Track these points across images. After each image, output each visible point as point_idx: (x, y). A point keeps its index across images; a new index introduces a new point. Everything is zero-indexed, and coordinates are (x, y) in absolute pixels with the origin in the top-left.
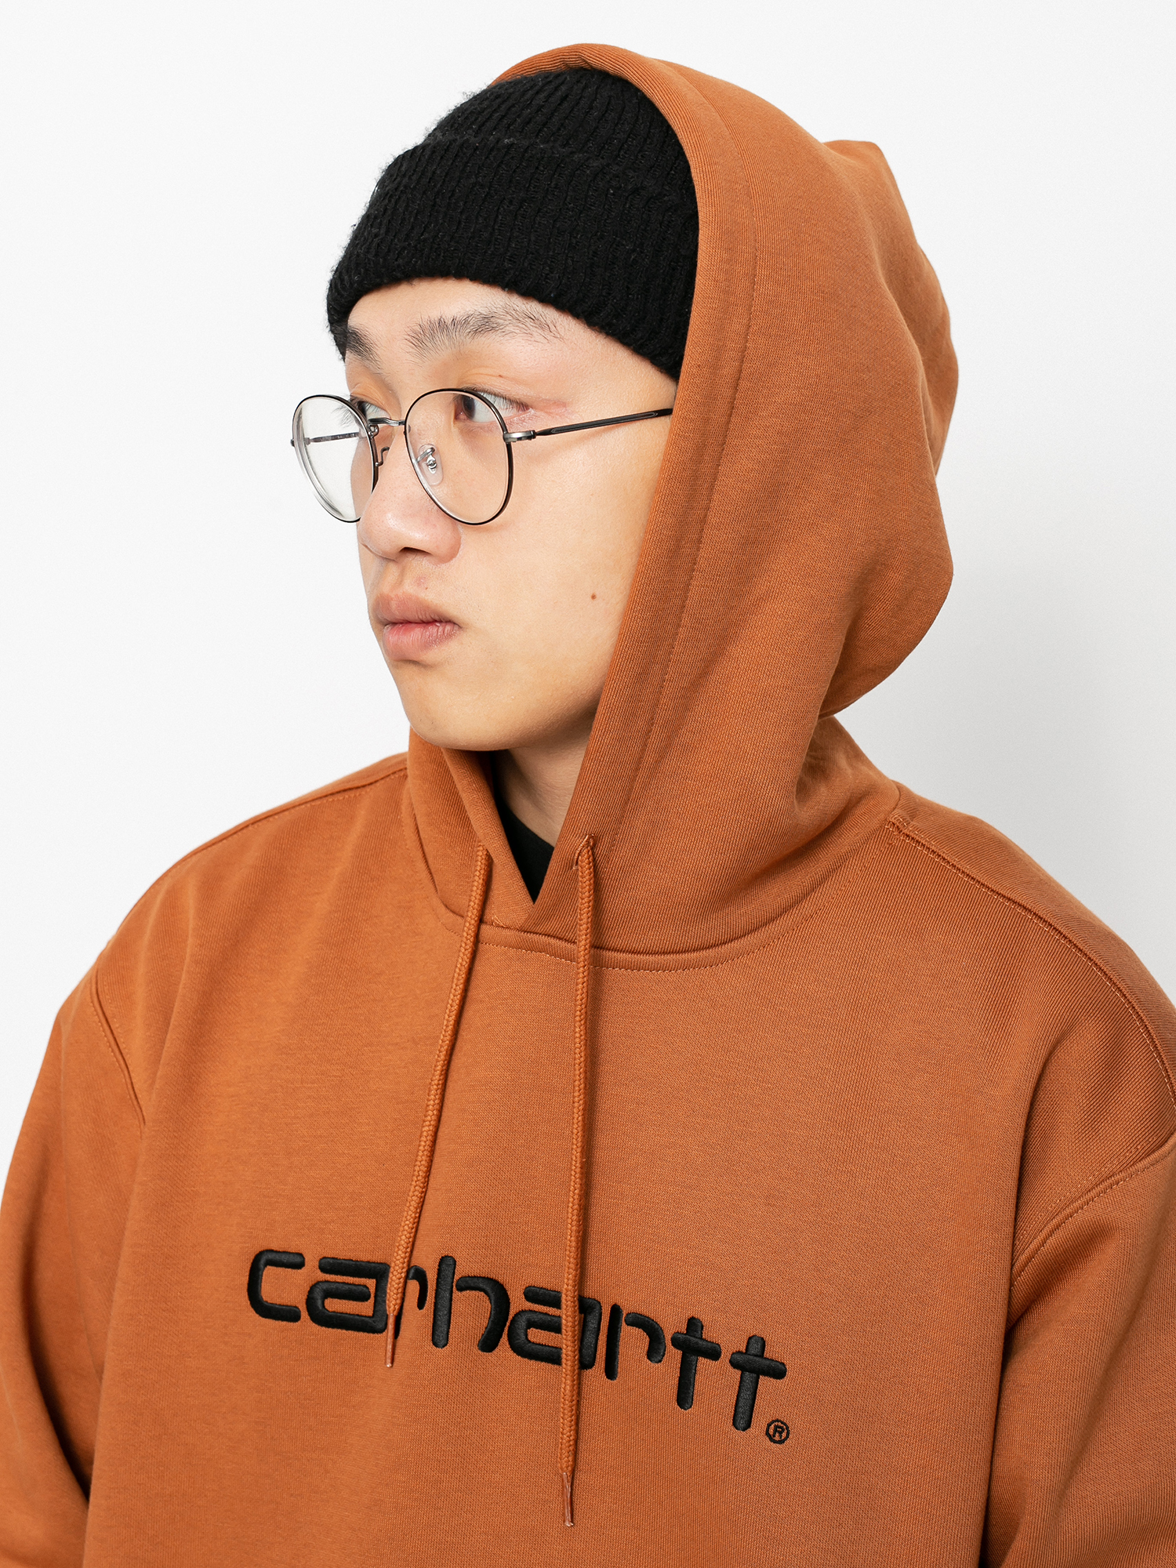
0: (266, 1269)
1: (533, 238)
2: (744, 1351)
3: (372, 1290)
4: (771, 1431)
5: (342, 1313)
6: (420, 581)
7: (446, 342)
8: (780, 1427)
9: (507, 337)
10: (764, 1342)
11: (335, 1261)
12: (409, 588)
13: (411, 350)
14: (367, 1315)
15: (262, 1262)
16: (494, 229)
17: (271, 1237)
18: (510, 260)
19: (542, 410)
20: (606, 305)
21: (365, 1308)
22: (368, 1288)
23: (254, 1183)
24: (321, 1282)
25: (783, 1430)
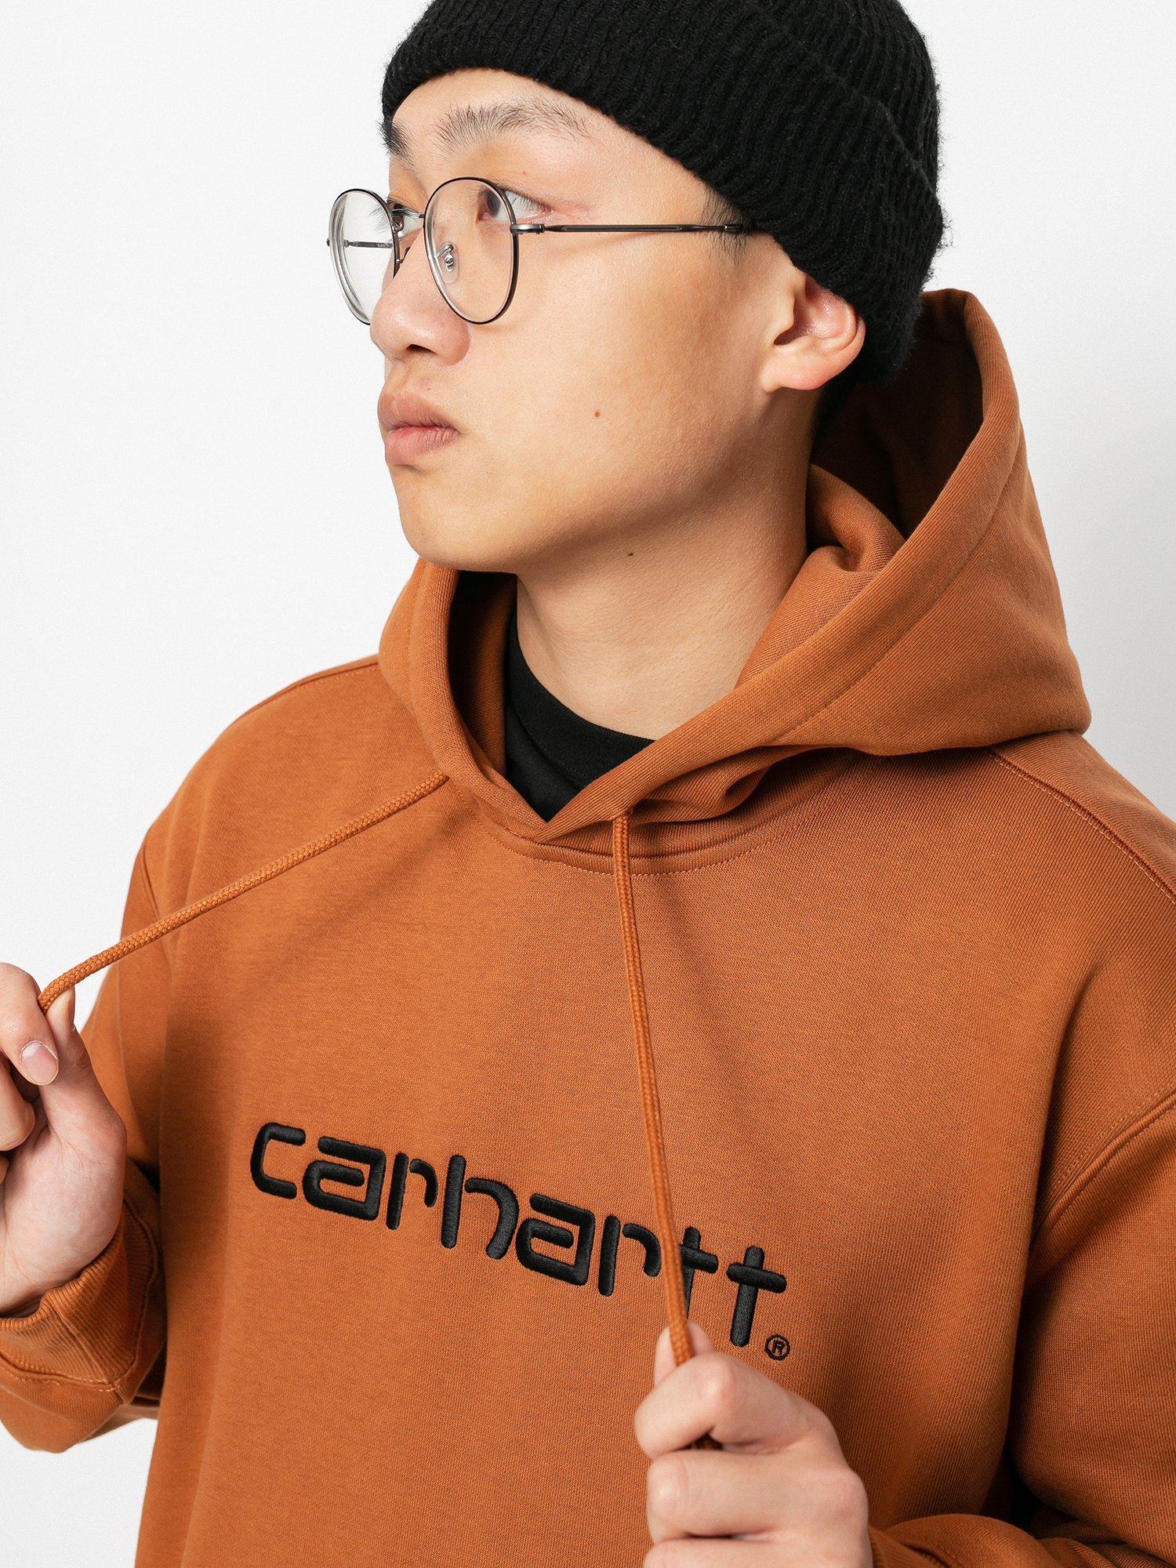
0: (270, 1142)
1: (570, 30)
2: (742, 1262)
3: (366, 1176)
4: (771, 1347)
5: (336, 1195)
6: (424, 381)
7: (474, 135)
8: (780, 1343)
9: (533, 132)
10: (763, 1253)
11: (334, 1141)
12: (412, 389)
13: (441, 143)
14: (360, 1200)
15: (267, 1135)
16: (532, 19)
17: (276, 1110)
18: (544, 50)
19: (564, 213)
20: (637, 101)
21: (358, 1193)
22: (362, 1173)
23: (264, 1054)
24: (318, 1161)
25: (783, 1346)
